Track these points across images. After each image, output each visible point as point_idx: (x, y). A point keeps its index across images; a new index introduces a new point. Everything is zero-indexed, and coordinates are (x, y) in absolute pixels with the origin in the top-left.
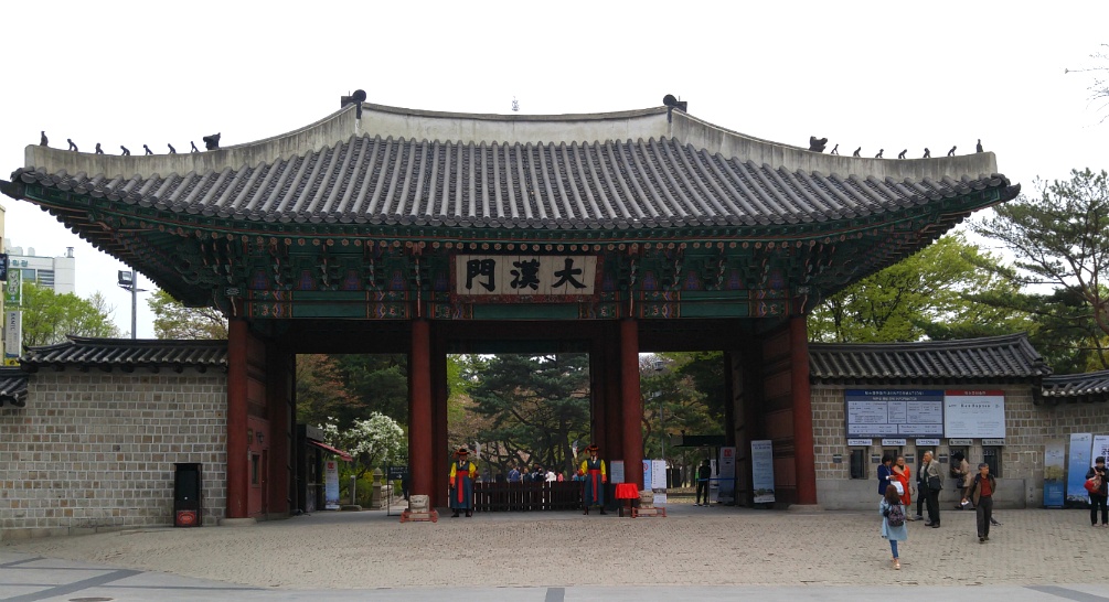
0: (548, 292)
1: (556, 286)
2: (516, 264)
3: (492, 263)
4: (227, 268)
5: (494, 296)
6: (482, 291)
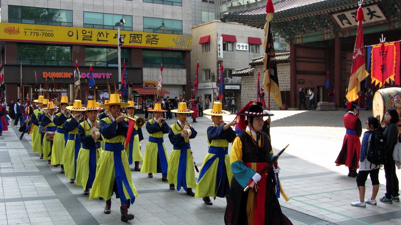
0: (370, 22)
1: (371, 18)
2: (352, 14)
3: (345, 15)
4: (281, 30)
5: (353, 26)
6: (349, 26)
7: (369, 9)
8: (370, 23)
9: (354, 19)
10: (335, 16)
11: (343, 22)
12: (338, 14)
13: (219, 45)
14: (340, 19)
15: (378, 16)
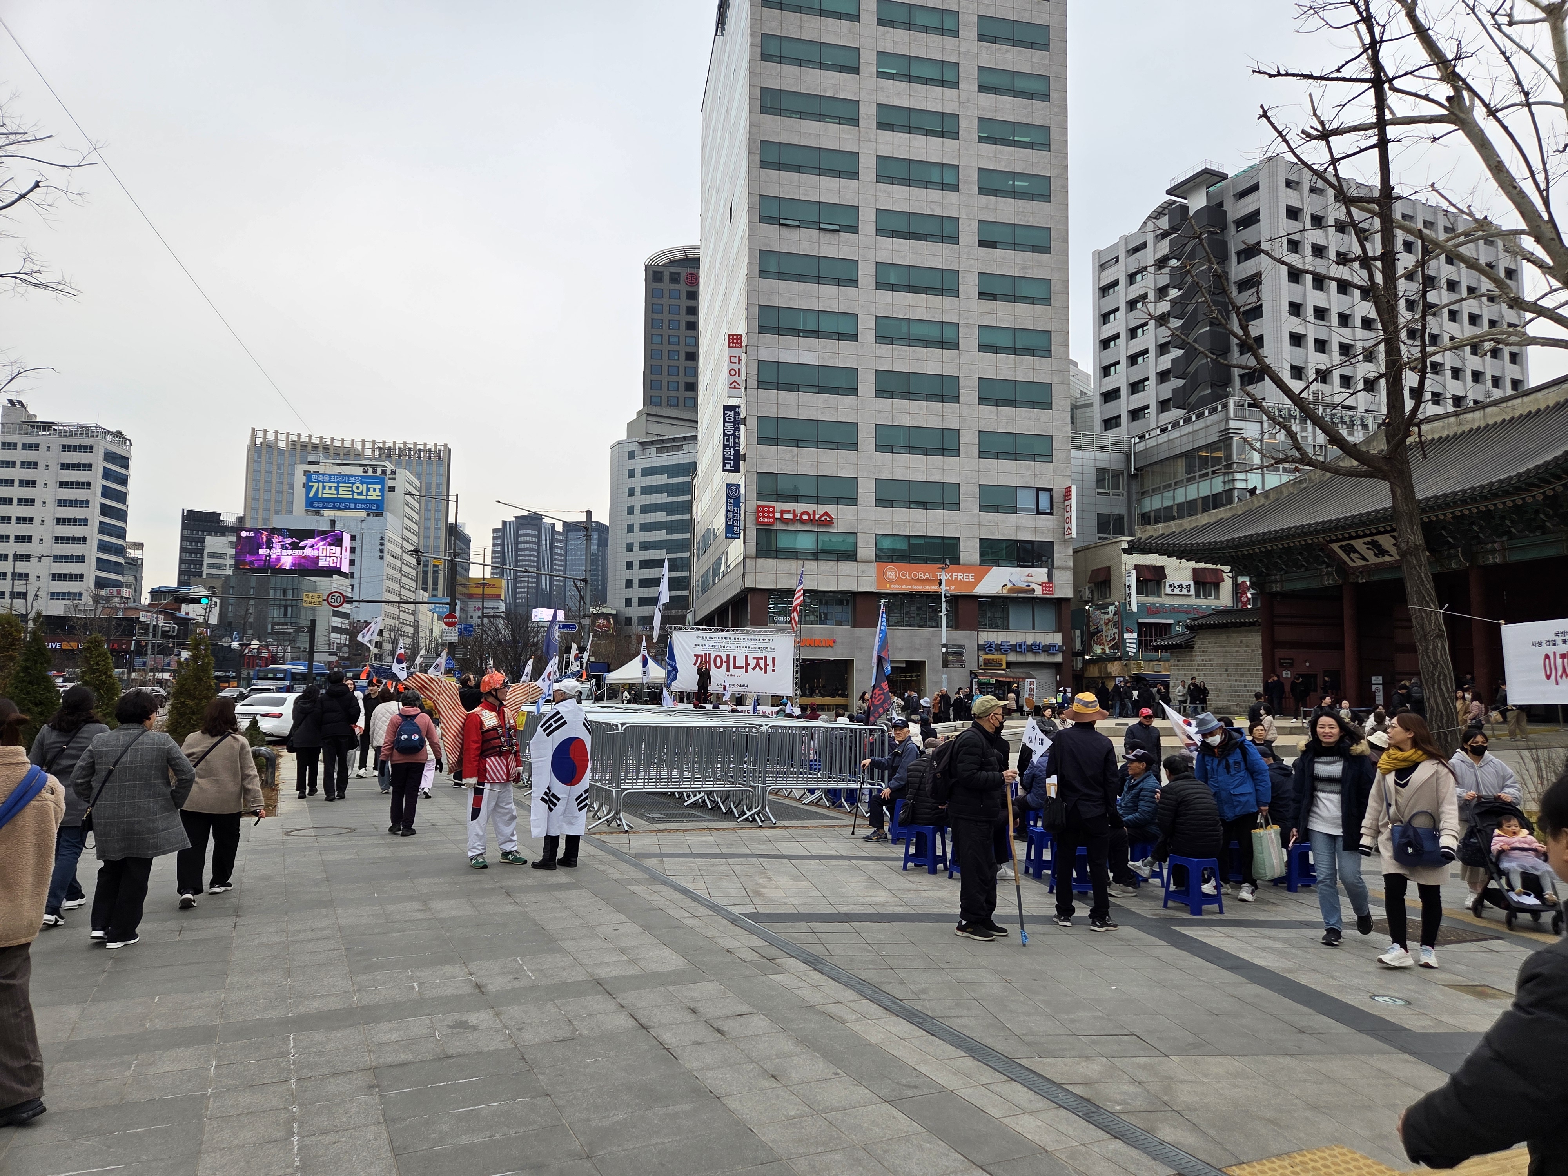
2: (1364, 543)
5: (1371, 564)
6: (1363, 563)
9: (1372, 551)
10: (1335, 546)
11: (1352, 556)
12: (1339, 544)
13: (1129, 586)
14: (1344, 551)
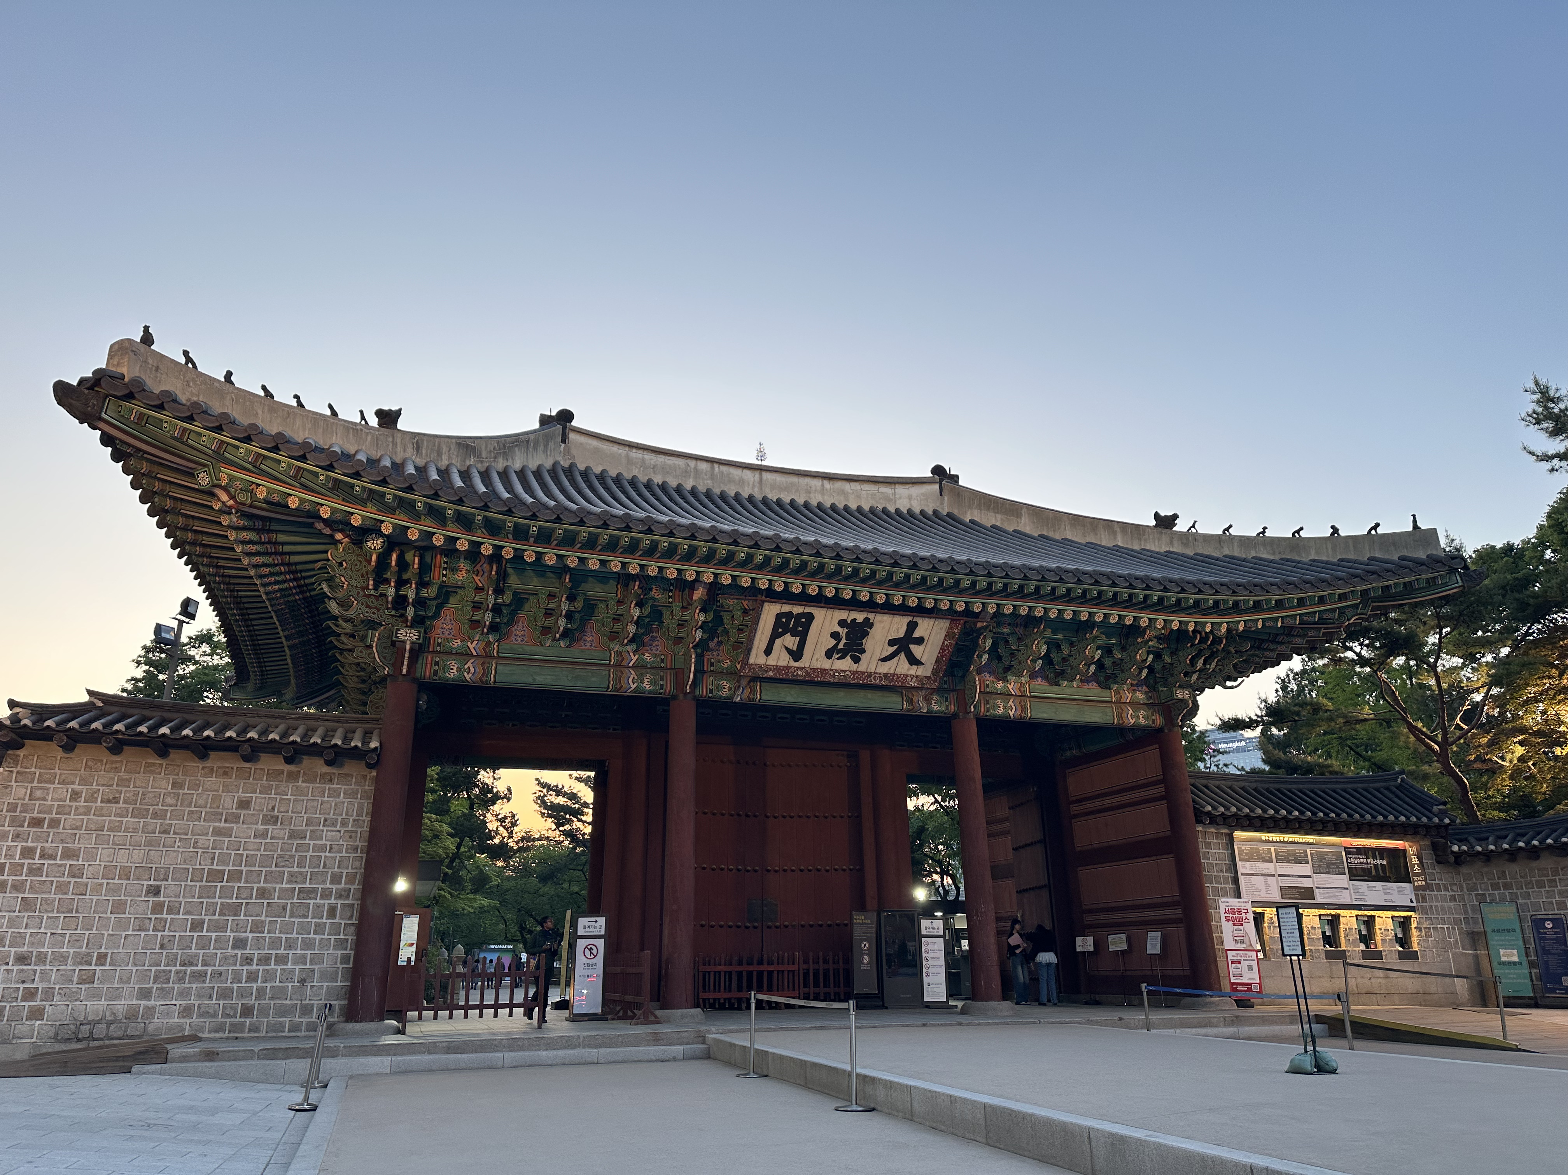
1: (888, 658)
3: (811, 619)
4: (410, 594)
5: (798, 668)
7: (912, 627)
8: (870, 675)
9: (833, 642)
11: (778, 642)
14: (777, 626)
15: (918, 657)
